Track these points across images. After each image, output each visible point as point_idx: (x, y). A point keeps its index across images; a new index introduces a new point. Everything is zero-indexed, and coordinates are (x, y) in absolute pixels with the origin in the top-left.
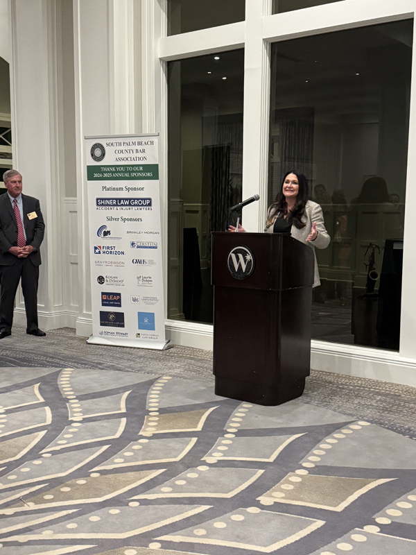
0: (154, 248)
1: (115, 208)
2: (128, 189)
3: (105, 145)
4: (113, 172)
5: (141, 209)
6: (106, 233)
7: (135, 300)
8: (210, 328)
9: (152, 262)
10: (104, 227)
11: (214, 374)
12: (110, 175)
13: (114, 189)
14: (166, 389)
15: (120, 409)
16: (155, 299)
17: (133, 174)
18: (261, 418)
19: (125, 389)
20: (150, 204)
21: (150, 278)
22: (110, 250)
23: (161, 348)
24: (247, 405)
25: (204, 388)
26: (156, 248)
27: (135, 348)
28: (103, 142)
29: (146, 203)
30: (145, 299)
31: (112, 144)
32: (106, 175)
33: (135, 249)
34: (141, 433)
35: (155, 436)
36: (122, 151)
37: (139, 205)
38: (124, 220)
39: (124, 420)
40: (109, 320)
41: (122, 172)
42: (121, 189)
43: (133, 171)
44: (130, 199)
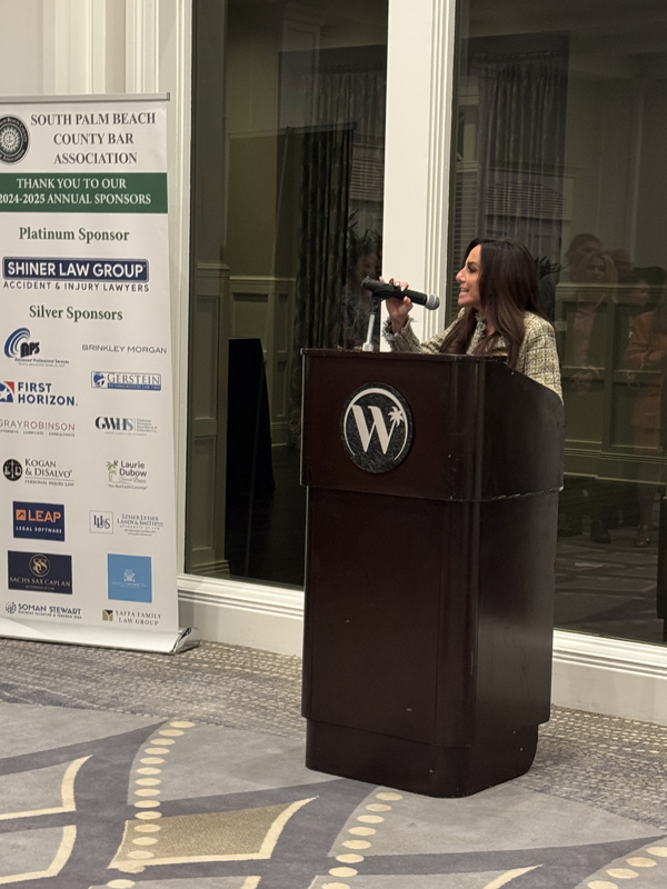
0: (151, 388)
1: (53, 283)
2: (88, 237)
3: (27, 122)
4: (47, 192)
5: (119, 288)
6: (28, 349)
7: (100, 522)
8: (295, 599)
9: (146, 426)
10: (22, 332)
11: (304, 714)
12: (40, 199)
13: (51, 235)
14: (179, 754)
15: (59, 804)
16: (154, 520)
17: (100, 199)
18: (423, 827)
19: (72, 752)
20: (143, 276)
21: (142, 466)
22: (38, 393)
23: (168, 648)
24: (387, 796)
25: (278, 751)
26: (158, 388)
27: (98, 648)
28: (25, 114)
29: (136, 272)
30: (128, 520)
31: (47, 119)
32: (29, 199)
33: (105, 391)
34: (113, 865)
35: (152, 873)
36: (72, 138)
37: (114, 278)
38: (76, 315)
39: (70, 833)
40: (31, 575)
41: (72, 190)
42: (70, 235)
43: (100, 190)
44: (92, 263)
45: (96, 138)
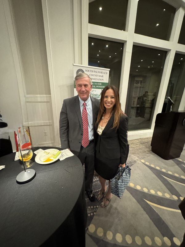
17: (97, 86)
31: (88, 71)
36: (93, 75)
45: (97, 76)
